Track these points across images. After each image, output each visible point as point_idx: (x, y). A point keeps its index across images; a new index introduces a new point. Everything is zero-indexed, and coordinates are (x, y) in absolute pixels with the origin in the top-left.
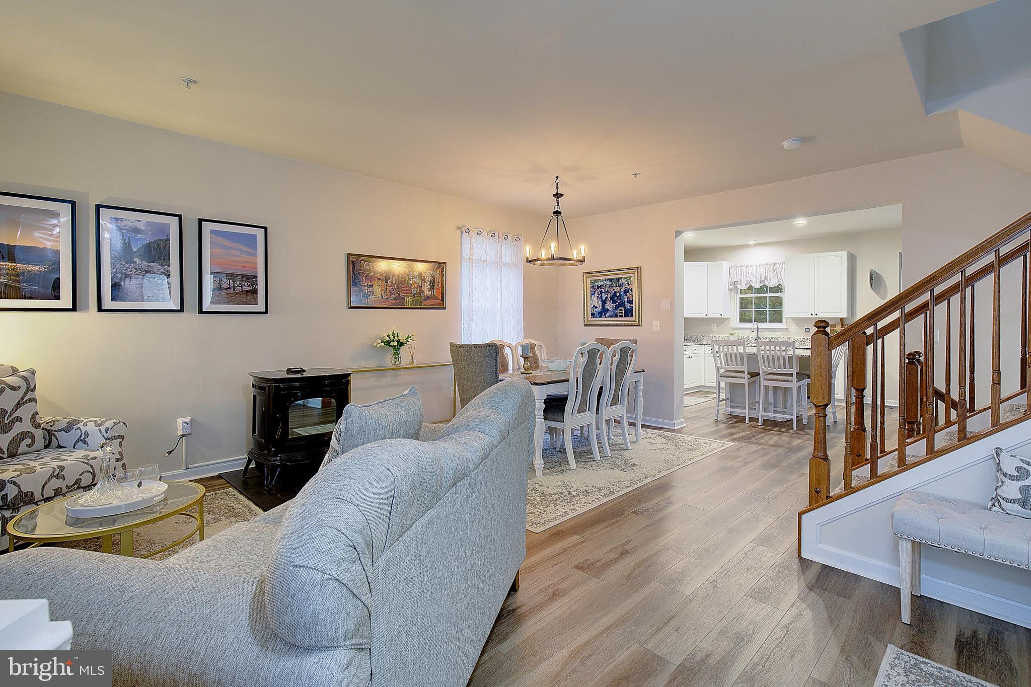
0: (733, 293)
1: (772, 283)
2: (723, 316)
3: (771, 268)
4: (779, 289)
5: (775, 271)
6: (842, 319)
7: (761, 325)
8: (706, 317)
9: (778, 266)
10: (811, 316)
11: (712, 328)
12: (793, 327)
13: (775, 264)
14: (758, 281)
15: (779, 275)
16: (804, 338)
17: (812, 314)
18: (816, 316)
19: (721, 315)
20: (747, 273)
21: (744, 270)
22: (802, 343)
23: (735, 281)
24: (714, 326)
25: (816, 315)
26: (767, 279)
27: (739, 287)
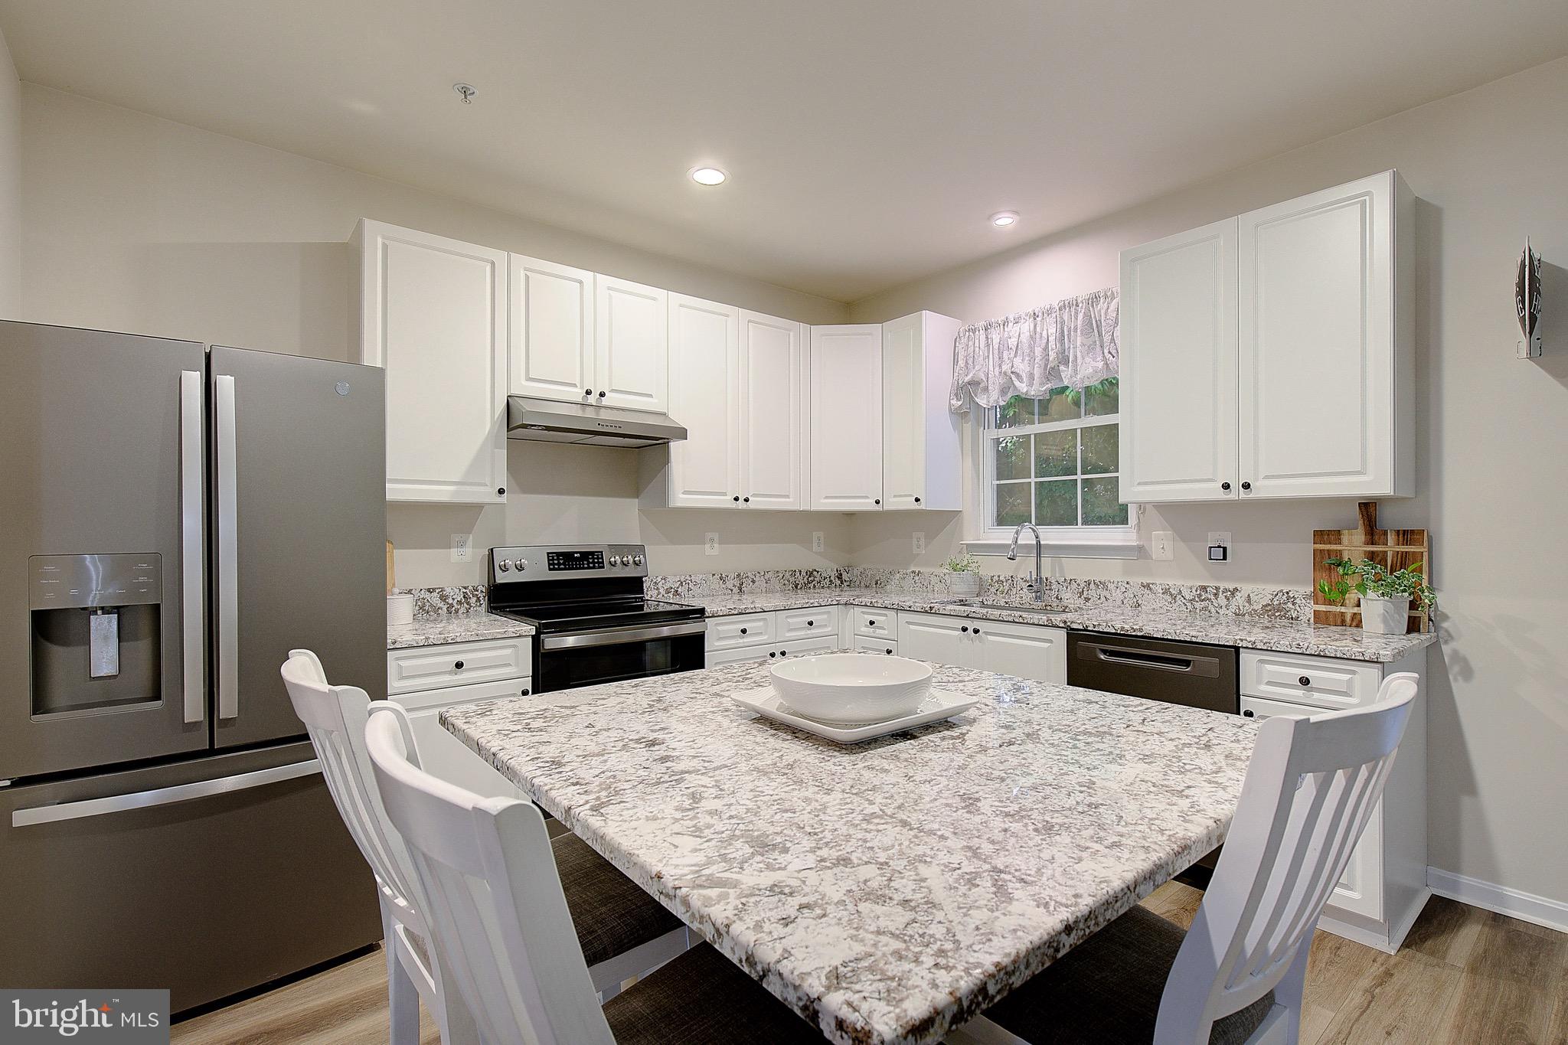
0: (968, 427)
1: (1084, 371)
2: (922, 506)
3: (1080, 316)
4: (1105, 396)
5: (1092, 327)
6: (1369, 509)
7: (1053, 535)
8: (878, 508)
9: (1102, 305)
10: (1221, 495)
11: (915, 547)
12: (1162, 543)
13: (1094, 299)
14: (1037, 372)
15: (1107, 338)
16: (1204, 588)
17: (1226, 486)
18: (1243, 495)
19: (917, 500)
20: (1003, 346)
21: (995, 337)
22: (1198, 605)
23: (967, 379)
24: (918, 540)
25: (1246, 486)
26: (1066, 362)
27: (982, 401)
